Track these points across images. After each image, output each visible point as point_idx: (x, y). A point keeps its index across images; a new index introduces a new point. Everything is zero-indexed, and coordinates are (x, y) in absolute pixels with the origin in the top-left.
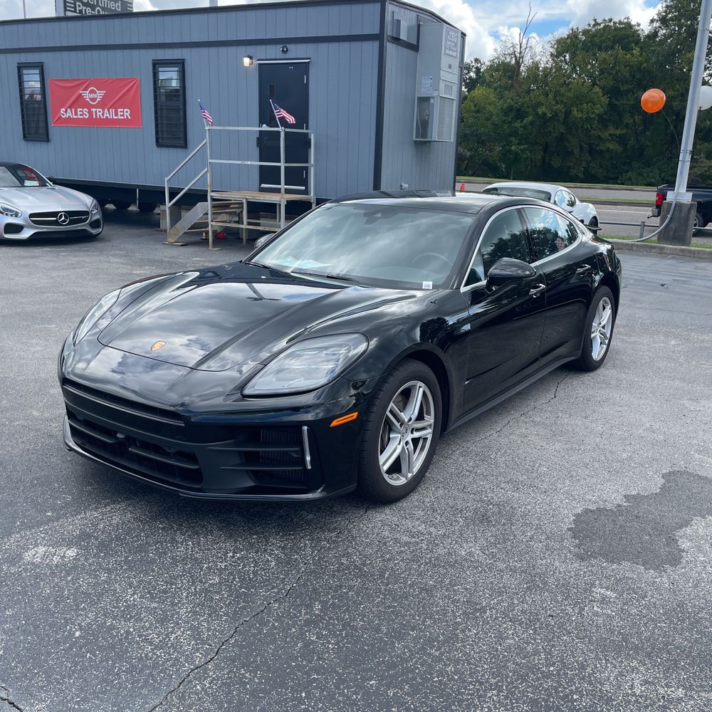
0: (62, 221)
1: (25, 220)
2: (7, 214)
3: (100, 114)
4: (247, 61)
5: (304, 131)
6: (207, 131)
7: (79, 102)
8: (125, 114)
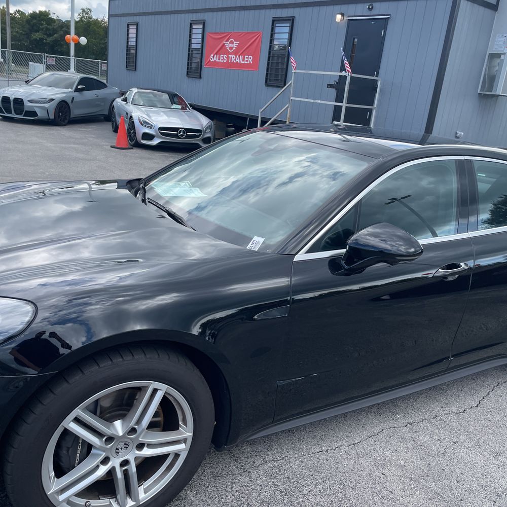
0: (181, 136)
1: (156, 131)
2: (145, 126)
3: (234, 59)
4: (339, 17)
5: (375, 78)
6: (293, 74)
7: (222, 50)
8: (249, 60)
